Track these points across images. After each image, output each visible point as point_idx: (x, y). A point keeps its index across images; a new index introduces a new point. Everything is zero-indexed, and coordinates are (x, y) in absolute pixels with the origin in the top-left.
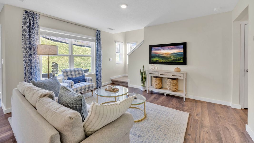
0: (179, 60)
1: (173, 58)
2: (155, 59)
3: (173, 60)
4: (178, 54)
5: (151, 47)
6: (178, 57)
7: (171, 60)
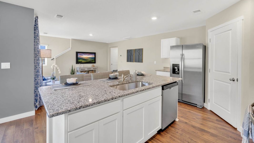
0: (92, 61)
1: (90, 60)
2: (80, 60)
3: (90, 61)
4: (92, 58)
5: (77, 53)
6: (92, 60)
7: (88, 61)
